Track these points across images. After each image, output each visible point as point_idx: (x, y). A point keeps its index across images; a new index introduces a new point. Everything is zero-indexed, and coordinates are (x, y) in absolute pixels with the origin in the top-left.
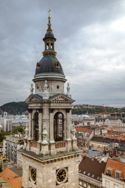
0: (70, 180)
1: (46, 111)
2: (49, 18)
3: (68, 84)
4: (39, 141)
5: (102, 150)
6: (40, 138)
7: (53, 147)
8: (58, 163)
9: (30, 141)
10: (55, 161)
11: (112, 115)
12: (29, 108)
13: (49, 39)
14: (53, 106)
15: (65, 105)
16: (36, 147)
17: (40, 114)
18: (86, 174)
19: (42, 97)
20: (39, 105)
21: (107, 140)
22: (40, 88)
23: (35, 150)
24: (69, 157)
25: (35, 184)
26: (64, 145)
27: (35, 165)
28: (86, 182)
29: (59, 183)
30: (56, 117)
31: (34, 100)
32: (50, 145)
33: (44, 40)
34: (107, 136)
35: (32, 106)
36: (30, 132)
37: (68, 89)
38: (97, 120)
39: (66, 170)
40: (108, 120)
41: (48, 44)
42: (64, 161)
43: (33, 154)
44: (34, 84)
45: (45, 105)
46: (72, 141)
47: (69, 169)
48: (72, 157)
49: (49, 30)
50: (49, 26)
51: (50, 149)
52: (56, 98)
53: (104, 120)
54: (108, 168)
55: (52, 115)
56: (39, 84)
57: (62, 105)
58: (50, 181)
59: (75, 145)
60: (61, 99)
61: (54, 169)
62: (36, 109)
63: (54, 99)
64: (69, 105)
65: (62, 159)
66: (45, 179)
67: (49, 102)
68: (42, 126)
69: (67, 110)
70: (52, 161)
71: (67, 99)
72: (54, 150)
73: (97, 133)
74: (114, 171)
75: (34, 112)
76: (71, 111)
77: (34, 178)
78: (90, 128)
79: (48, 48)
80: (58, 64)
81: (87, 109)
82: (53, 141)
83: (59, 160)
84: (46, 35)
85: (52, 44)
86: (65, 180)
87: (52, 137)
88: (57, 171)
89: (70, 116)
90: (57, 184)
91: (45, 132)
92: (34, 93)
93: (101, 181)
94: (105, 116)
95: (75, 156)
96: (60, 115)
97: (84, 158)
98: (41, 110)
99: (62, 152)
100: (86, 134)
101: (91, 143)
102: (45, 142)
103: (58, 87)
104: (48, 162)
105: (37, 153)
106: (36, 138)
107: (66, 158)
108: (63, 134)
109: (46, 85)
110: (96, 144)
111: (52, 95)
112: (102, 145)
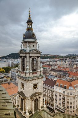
0: (39, 88)
1: (28, 57)
2: (30, 12)
3: (39, 45)
4: (25, 71)
5: (55, 75)
6: (25, 70)
7: (31, 74)
8: (33, 81)
9: (21, 71)
10: (32, 80)
11: (60, 59)
12: (20, 56)
13: (30, 22)
14: (31, 55)
15: (37, 54)
16: (24, 74)
17: (25, 59)
18: (47, 86)
19: (26, 51)
20: (25, 54)
21: (57, 71)
22: (25, 46)
23: (23, 75)
24: (39, 79)
25: (24, 90)
26: (36, 73)
27: (23, 82)
28: (47, 89)
29: (34, 89)
30: (33, 60)
31: (22, 52)
32: (30, 73)
33: (27, 22)
34: (58, 69)
35: (21, 55)
36: (21, 67)
37: (39, 47)
38: (53, 62)
39: (37, 84)
40: (58, 61)
41: (29, 25)
42: (37, 80)
43: (22, 77)
44: (22, 44)
45: (28, 54)
46: (40, 71)
47: (39, 83)
48: (40, 78)
49: (30, 17)
50: (30, 16)
51: (30, 75)
52: (33, 51)
53: (57, 61)
54: (57, 83)
55: (31, 59)
56: (25, 44)
57: (36, 54)
58: (30, 89)
59: (42, 73)
60: (35, 52)
61: (32, 83)
62: (23, 57)
63: (32, 52)
64: (39, 54)
65: (36, 79)
66: (28, 88)
67: (29, 53)
68: (26, 64)
69: (38, 57)
70: (31, 80)
71: (38, 52)
72: (32, 75)
73: (53, 68)
74: (59, 84)
75: (22, 58)
76: (40, 57)
77: (23, 87)
78: (50, 65)
79: (29, 27)
80: (34, 34)
81: (49, 56)
82: (31, 71)
83: (34, 80)
84: (28, 20)
85: (31, 25)
86: (37, 88)
87: (31, 69)
88: (33, 84)
89: (39, 60)
90: (33, 90)
91: (28, 67)
92: (22, 49)
93: (54, 88)
94: (57, 60)
95: (41, 78)
96: (35, 59)
97: (47, 79)
98: (26, 57)
99: (35, 76)
100: (48, 68)
101: (50, 72)
102: (28, 71)
103: (34, 46)
104: (29, 81)
105: (24, 76)
106: (24, 70)
107: (37, 79)
108: (36, 68)
109: (28, 45)
110: (52, 73)
111: (31, 50)
112: (55, 73)
